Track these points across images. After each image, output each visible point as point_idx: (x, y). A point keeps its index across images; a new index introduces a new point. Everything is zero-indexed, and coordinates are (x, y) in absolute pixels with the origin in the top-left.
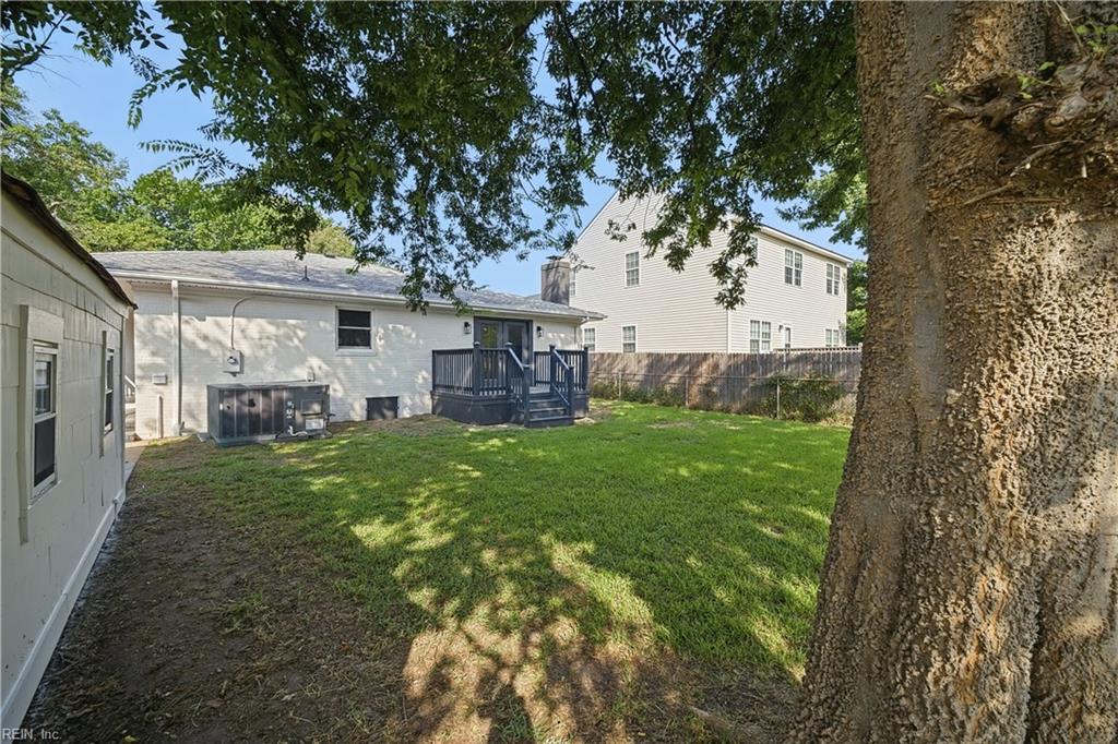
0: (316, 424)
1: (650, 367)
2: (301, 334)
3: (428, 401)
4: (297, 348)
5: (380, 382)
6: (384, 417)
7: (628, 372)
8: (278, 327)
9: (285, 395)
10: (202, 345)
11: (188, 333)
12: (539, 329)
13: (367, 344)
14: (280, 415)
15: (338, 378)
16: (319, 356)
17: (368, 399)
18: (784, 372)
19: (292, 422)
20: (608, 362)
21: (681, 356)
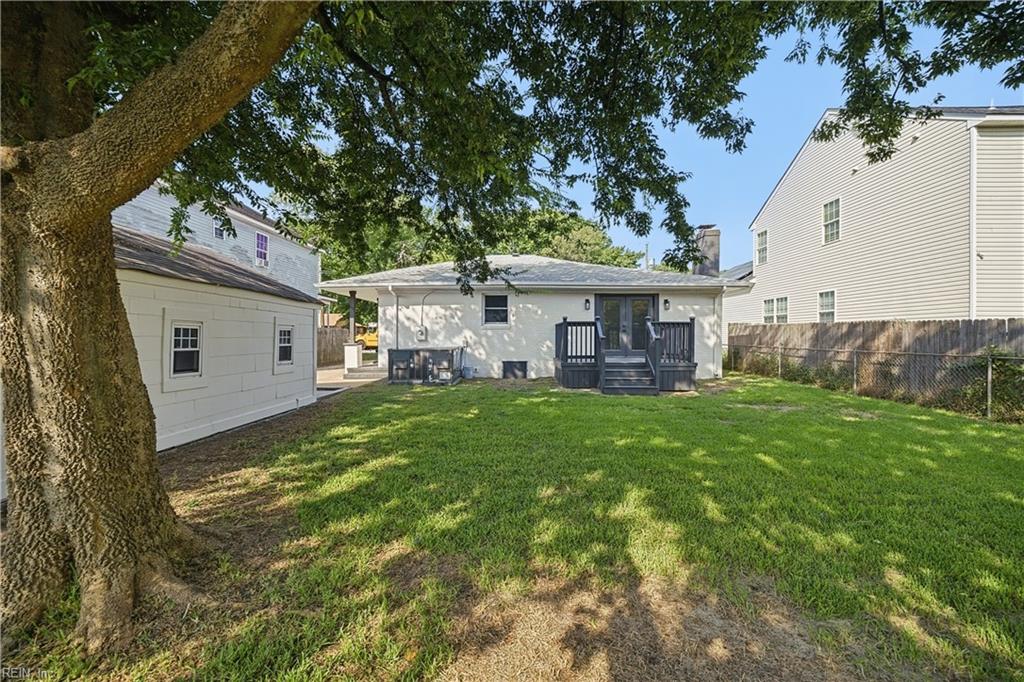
0: (446, 376)
1: (816, 339)
2: (459, 313)
3: (551, 366)
4: (457, 324)
5: (512, 349)
6: (515, 376)
7: (790, 346)
8: (446, 310)
9: (427, 354)
10: (407, 323)
11: (401, 317)
12: (666, 302)
13: (505, 319)
14: (425, 367)
15: (483, 346)
16: (470, 329)
17: (504, 362)
18: (1005, 349)
19: (431, 372)
20: (769, 335)
21: (853, 326)
